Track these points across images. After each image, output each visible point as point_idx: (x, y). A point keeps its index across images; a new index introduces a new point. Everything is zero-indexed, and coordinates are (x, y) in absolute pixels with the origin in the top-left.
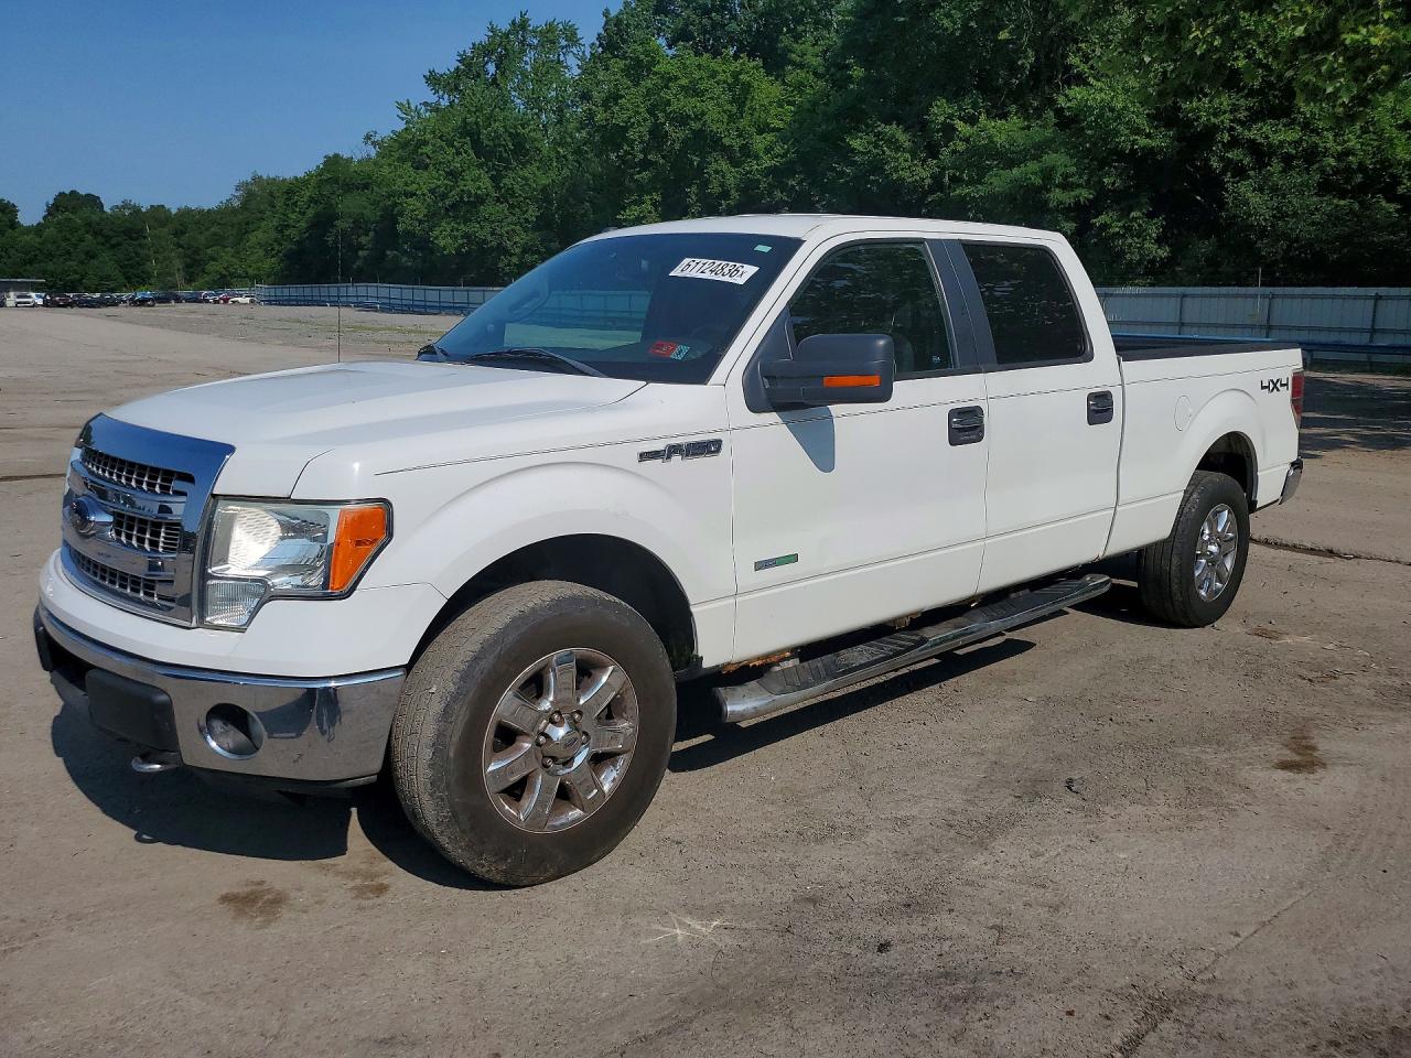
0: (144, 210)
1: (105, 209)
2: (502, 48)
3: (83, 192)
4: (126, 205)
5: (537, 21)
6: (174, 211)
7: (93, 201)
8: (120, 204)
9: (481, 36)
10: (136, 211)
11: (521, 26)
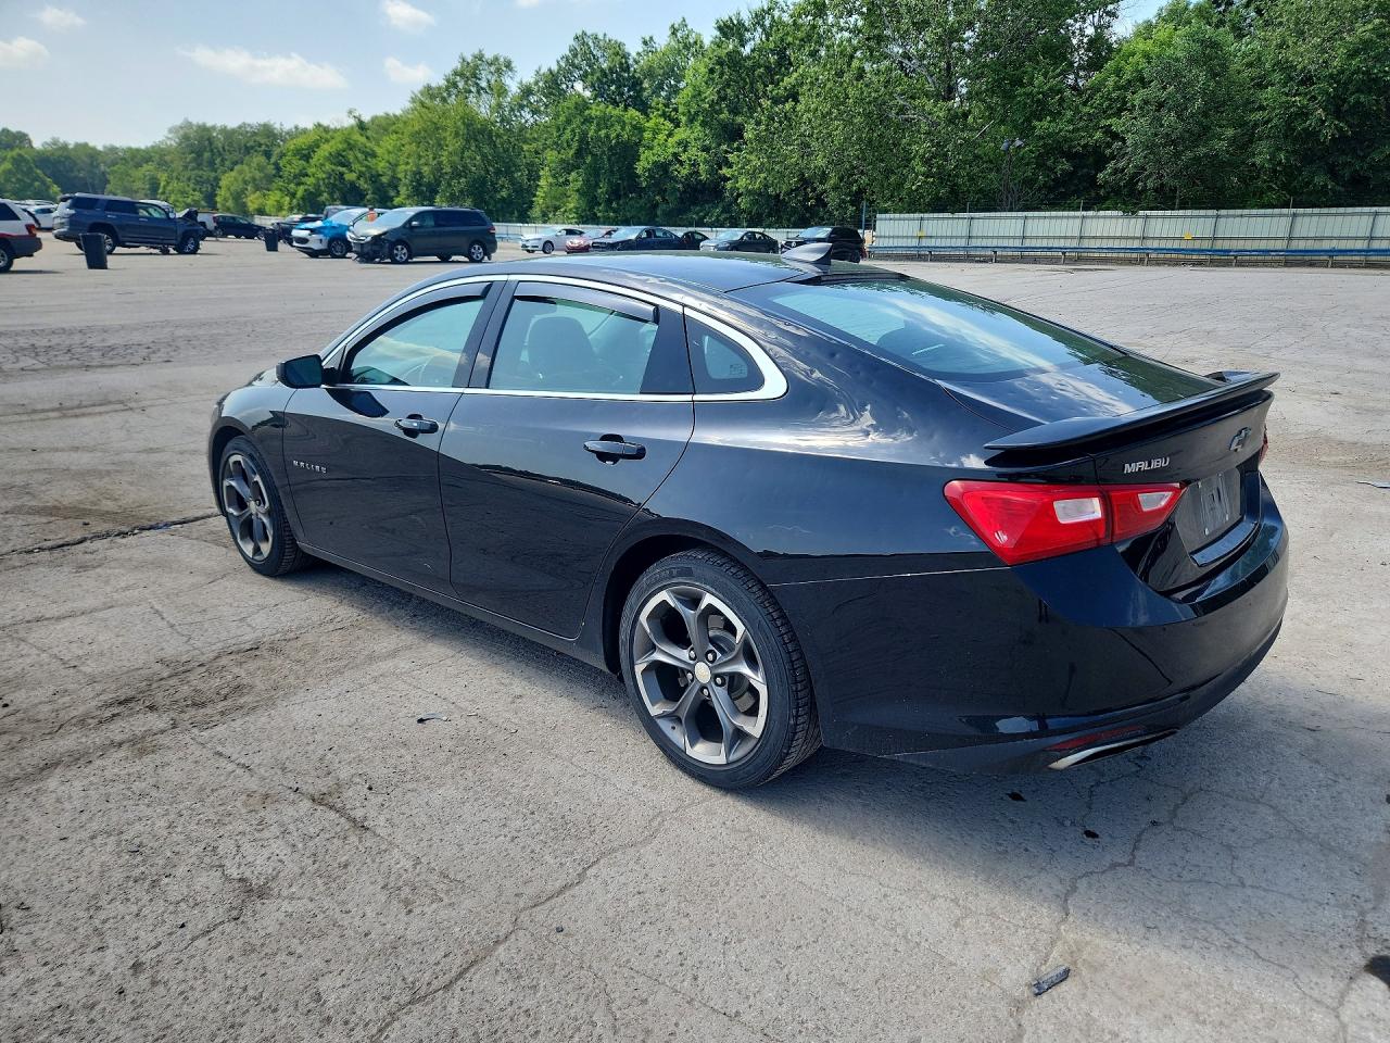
0: (71, 147)
1: (35, 145)
2: (469, 74)
3: (13, 129)
4: (55, 142)
5: (489, 56)
6: (100, 148)
7: (22, 138)
8: (49, 140)
9: (457, 65)
10: (65, 147)
11: (480, 57)
